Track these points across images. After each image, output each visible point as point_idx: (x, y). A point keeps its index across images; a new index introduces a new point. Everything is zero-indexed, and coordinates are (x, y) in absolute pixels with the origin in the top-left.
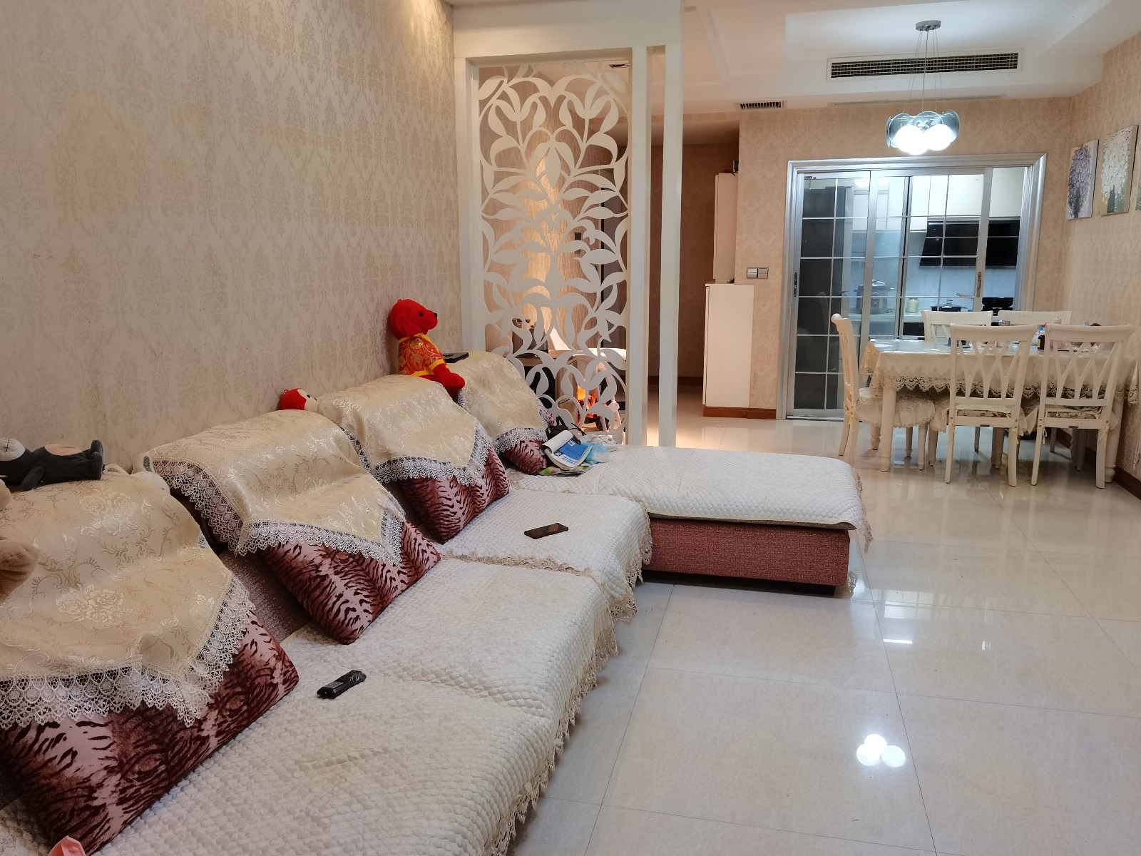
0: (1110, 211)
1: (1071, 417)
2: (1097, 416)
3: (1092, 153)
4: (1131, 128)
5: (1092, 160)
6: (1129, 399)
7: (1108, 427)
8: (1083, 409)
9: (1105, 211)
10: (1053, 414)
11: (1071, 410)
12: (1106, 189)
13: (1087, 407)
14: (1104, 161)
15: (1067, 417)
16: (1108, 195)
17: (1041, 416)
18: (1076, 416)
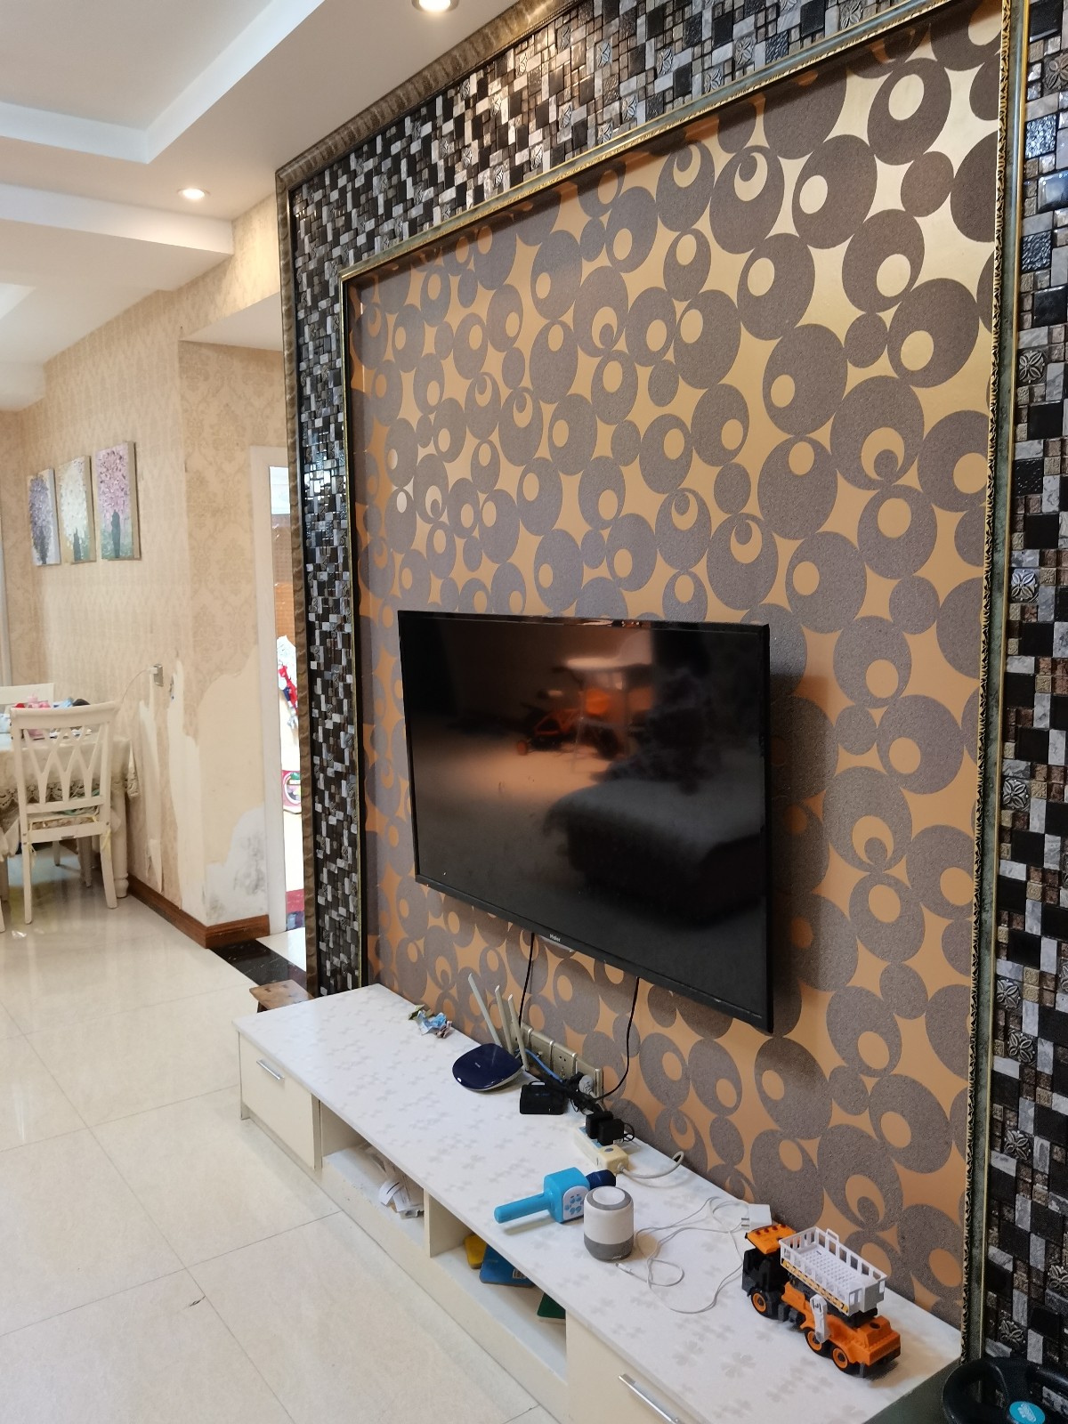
0: (77, 559)
1: (63, 825)
2: (94, 818)
3: (48, 484)
4: (83, 459)
5: (50, 493)
6: (129, 792)
7: (109, 831)
8: (76, 813)
9: (72, 558)
10: (38, 826)
11: (62, 816)
12: (68, 531)
13: (81, 809)
14: (61, 496)
15: (58, 826)
16: (72, 539)
17: (24, 830)
18: (69, 823)
